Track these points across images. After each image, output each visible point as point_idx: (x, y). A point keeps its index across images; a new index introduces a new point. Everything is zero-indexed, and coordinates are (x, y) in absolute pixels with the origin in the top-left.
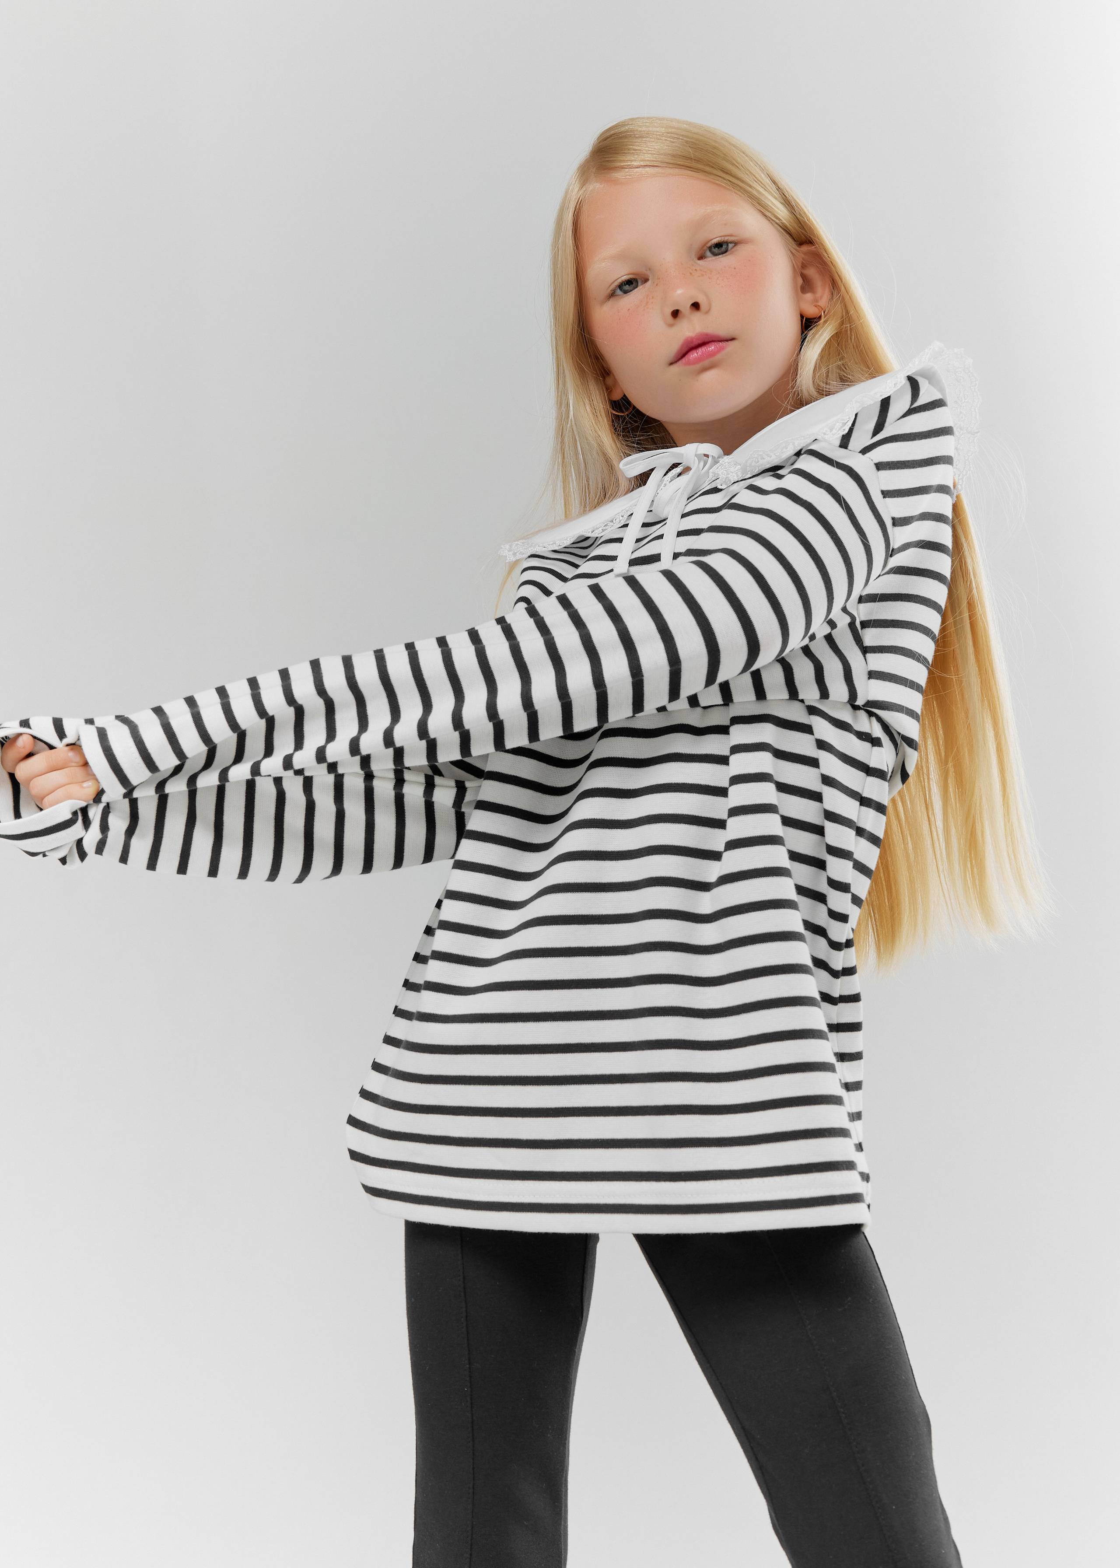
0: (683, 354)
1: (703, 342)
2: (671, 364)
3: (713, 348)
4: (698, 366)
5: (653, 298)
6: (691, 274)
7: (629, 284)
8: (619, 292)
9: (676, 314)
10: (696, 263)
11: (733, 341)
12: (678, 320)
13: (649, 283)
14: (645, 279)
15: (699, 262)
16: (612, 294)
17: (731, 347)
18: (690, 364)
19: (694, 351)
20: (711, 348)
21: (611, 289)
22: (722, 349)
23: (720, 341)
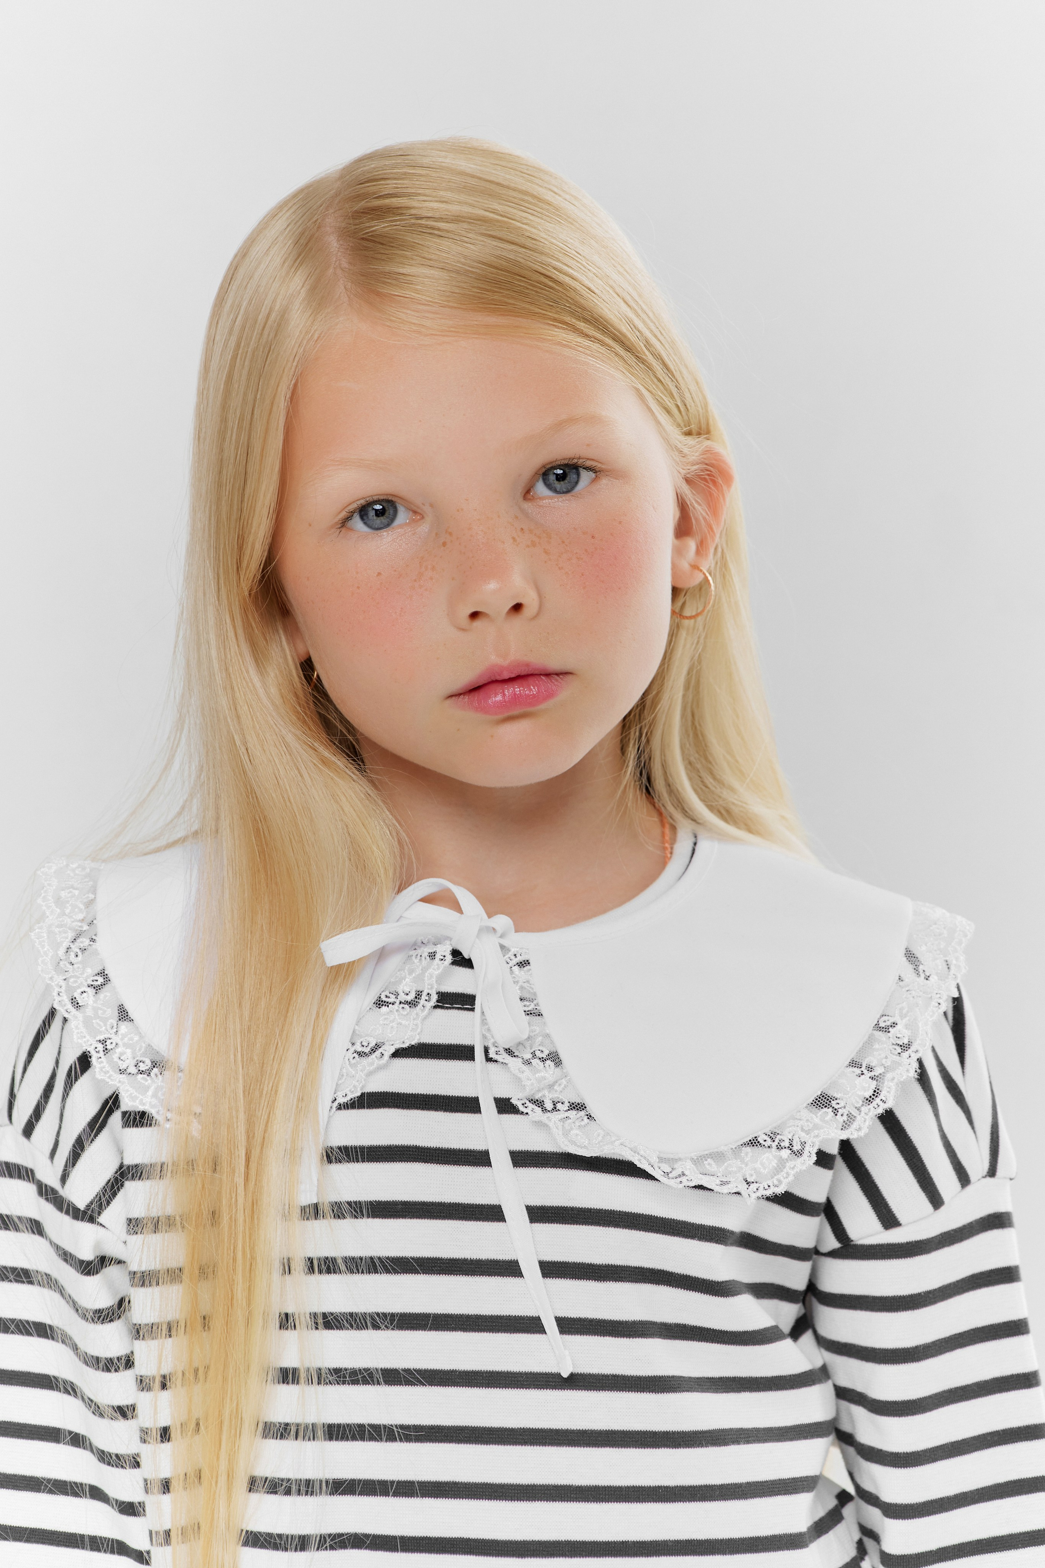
0: (474, 689)
2: (449, 696)
3: (536, 691)
4: (500, 716)
5: (433, 565)
6: (514, 538)
7: (381, 511)
8: (358, 520)
9: (476, 613)
10: (522, 510)
11: (570, 676)
12: (478, 624)
13: (424, 528)
14: (416, 512)
15: (526, 505)
16: (344, 523)
17: (566, 691)
18: (484, 710)
19: (498, 688)
20: (531, 689)
21: (344, 514)
22: (550, 695)
23: (548, 675)
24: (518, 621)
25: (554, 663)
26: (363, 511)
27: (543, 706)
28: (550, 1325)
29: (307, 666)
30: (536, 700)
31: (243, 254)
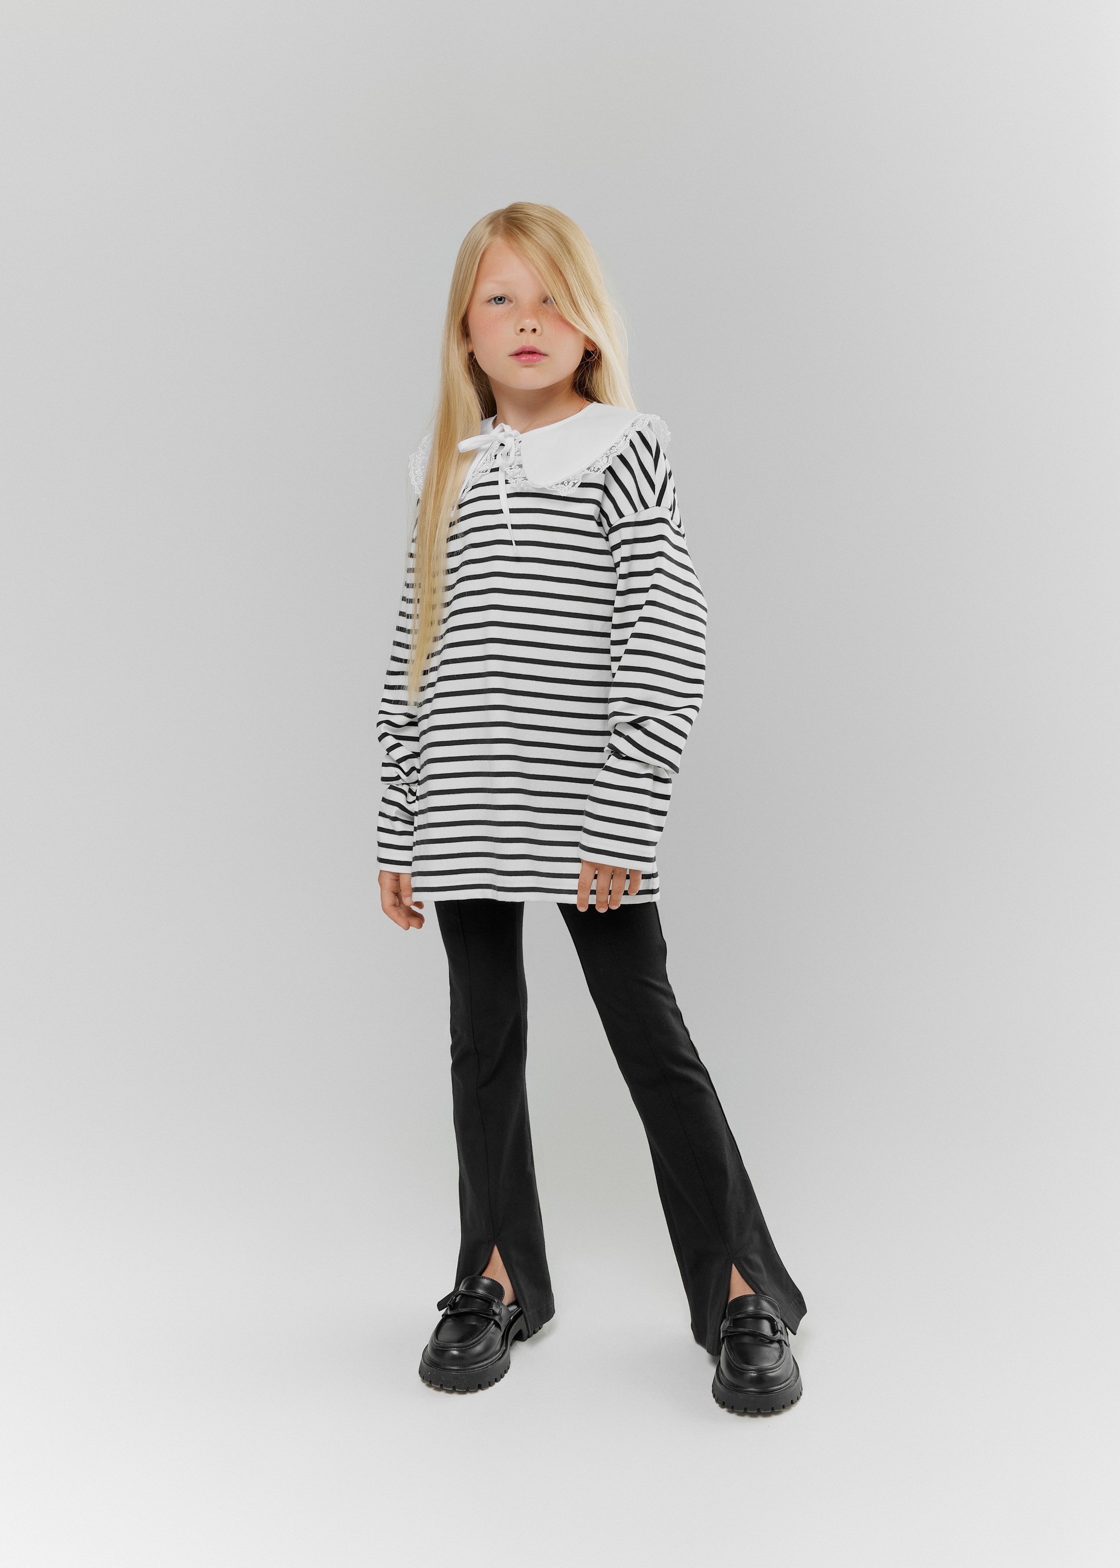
0: (518, 354)
1: (533, 352)
2: (510, 356)
3: (535, 358)
4: (525, 364)
5: (512, 315)
6: (537, 311)
7: (500, 299)
8: (493, 301)
9: (522, 330)
10: (542, 305)
11: (546, 356)
12: (522, 333)
13: (512, 305)
14: (511, 301)
15: (544, 304)
16: (489, 301)
17: (544, 360)
18: (520, 361)
19: (525, 355)
20: (535, 357)
21: (489, 299)
22: (540, 360)
23: (540, 354)
24: (533, 335)
25: (543, 350)
26: (495, 299)
27: (537, 363)
28: (510, 527)
29: (471, 355)
30: (535, 361)
31: (475, 226)
